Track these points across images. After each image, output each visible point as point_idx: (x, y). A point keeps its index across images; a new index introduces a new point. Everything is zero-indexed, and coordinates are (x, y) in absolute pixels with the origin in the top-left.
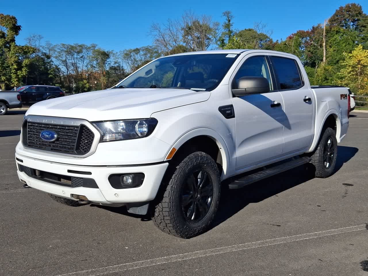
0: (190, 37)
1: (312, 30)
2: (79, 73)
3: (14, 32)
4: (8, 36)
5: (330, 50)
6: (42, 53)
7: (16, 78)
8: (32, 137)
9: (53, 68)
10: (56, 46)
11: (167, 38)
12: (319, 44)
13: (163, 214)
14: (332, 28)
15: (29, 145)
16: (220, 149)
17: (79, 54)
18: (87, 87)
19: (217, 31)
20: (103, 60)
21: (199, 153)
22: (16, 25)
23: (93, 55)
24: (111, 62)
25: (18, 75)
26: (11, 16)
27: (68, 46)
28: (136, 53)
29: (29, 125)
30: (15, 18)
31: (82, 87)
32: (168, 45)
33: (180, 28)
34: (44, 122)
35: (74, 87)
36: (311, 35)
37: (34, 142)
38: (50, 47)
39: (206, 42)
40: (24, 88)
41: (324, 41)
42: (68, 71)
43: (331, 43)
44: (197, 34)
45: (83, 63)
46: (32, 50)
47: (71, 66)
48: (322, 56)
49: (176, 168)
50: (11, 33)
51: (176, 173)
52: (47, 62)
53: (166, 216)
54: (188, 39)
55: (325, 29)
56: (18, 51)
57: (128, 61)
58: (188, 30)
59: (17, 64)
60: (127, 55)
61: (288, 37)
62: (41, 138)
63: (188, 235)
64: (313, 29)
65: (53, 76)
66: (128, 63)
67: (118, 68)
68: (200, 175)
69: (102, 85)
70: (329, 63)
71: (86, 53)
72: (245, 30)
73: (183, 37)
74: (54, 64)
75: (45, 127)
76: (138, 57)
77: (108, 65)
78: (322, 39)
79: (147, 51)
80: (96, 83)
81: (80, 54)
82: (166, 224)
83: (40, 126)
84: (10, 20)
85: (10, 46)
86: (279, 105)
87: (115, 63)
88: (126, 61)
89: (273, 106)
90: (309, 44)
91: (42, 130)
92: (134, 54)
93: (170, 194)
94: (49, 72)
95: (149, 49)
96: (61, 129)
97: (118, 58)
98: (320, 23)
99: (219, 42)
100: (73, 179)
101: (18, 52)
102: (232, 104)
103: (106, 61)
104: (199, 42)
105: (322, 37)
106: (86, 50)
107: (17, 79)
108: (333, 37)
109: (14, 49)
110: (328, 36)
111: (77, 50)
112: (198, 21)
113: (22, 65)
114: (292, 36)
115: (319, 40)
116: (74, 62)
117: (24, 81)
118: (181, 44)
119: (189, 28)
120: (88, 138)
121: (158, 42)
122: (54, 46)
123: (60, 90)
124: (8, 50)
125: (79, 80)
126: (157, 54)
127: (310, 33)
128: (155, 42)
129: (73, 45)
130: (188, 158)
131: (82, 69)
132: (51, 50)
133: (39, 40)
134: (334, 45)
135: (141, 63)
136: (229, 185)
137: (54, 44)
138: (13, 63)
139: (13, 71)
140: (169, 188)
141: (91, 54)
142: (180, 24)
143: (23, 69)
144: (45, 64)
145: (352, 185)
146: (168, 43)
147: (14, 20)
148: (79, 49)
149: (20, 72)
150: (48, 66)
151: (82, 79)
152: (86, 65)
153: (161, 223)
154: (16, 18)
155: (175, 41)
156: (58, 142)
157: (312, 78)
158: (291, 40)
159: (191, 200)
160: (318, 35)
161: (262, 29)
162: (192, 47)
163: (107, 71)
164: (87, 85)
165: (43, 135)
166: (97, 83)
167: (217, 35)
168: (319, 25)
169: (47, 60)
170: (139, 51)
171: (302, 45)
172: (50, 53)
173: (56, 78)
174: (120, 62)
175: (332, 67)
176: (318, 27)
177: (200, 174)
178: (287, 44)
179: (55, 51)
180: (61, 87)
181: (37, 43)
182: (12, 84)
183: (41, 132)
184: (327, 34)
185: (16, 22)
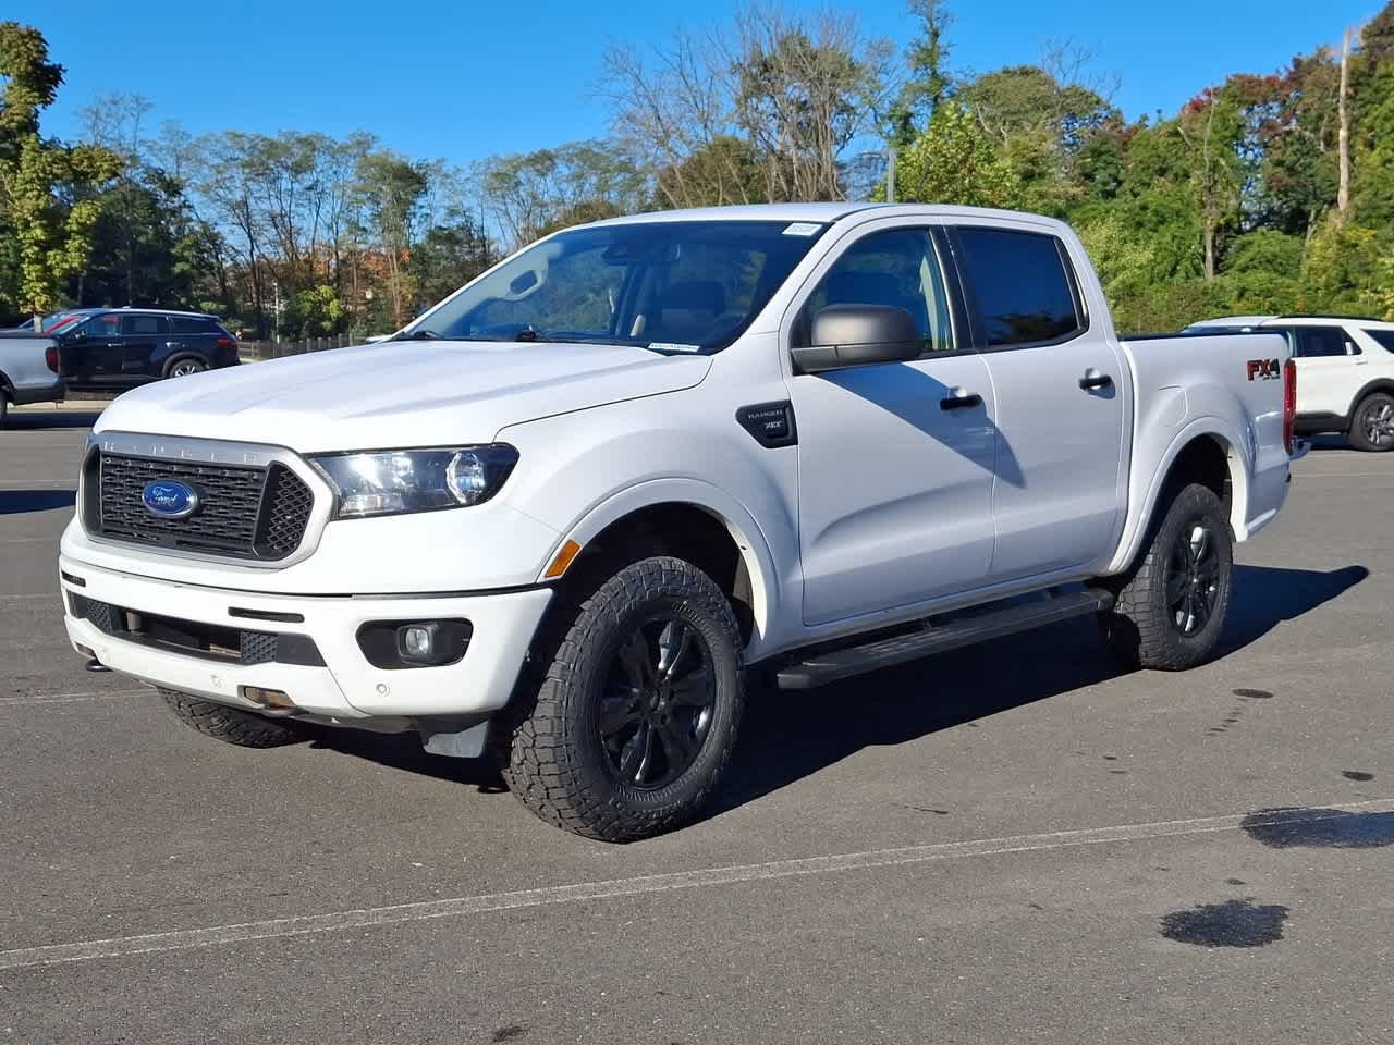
0: (766, 105)
1: (1290, 73)
2: (301, 257)
3: (36, 94)
4: (11, 111)
5: (1370, 161)
6: (148, 169)
7: (39, 280)
8: (115, 503)
9: (192, 231)
10: (206, 140)
11: (670, 107)
12: (1322, 133)
13: (536, 755)
14: (1379, 64)
15: (106, 531)
16: (742, 550)
17: (299, 177)
18: (335, 314)
19: (883, 78)
20: (399, 199)
21: (664, 561)
22: (45, 63)
23: (361, 178)
24: (434, 210)
25: (50, 269)
26: (22, 27)
27: (257, 141)
28: (538, 171)
29: (105, 465)
30: (40, 34)
31: (312, 313)
32: (674, 136)
33: (725, 66)
34: (154, 454)
35: (280, 312)
36: (1288, 96)
37: (122, 519)
38: (179, 145)
39: (836, 124)
40: (71, 319)
41: (1343, 120)
42: (253, 249)
43: (1371, 129)
44: (796, 90)
45: (318, 214)
46: (105, 166)
47: (268, 227)
48: (1335, 185)
49: (582, 606)
50: (21, 97)
51: (580, 623)
52: (167, 210)
53: (547, 762)
54: (760, 109)
55: (1348, 66)
56: (48, 168)
57: (505, 204)
58: (761, 76)
59: (44, 222)
60: (503, 180)
61: (1188, 101)
62: (144, 507)
63: (621, 829)
64: (1296, 67)
65: (193, 266)
66: (507, 214)
67: (461, 235)
68: (666, 636)
69: (397, 306)
70: (1360, 218)
71: (331, 172)
72: (1006, 72)
73: (738, 102)
74: (195, 217)
75: (159, 471)
76: (548, 188)
77: (420, 223)
78: (1336, 110)
79: (585, 163)
80: (369, 295)
81: (306, 176)
82: (547, 789)
83: (142, 469)
84: (18, 46)
85: (19, 148)
86: (973, 401)
87: (452, 213)
88: (496, 205)
89: (952, 404)
90: (1279, 131)
91: (147, 479)
92: (533, 174)
93: (559, 690)
94: (173, 251)
95: (596, 155)
96: (208, 476)
97: (464, 194)
98: (1326, 45)
99: (891, 126)
100: (248, 639)
101: (51, 173)
102: (787, 398)
103: (414, 204)
104: (805, 125)
105: (1335, 101)
106: (328, 158)
107: (45, 284)
108: (1381, 104)
109: (34, 160)
110: (1361, 100)
111: (293, 160)
112: (803, 34)
113: (67, 228)
114: (1204, 98)
115: (1320, 117)
116: (278, 211)
117: (71, 291)
118: (728, 134)
119: (765, 66)
120: (294, 507)
121: (632, 125)
122: (198, 139)
123: (220, 330)
124: (10, 167)
125: (299, 287)
126: (628, 176)
127: (1283, 85)
128: (620, 124)
129: (274, 137)
130: (622, 576)
131: (313, 240)
132: (188, 159)
133: (132, 115)
134: (1386, 139)
135: (558, 211)
136: (779, 675)
137: (196, 134)
138: (30, 218)
139: (29, 251)
140: (554, 671)
141: (350, 175)
142: (726, 51)
143: (71, 244)
144: (156, 213)
145: (1267, 695)
146: (673, 128)
147: (34, 45)
148: (301, 153)
149: (58, 257)
150: (173, 224)
151: (311, 283)
152: (328, 221)
153: (530, 788)
154: (43, 37)
155: (705, 121)
156: (199, 520)
157: (1288, 281)
158: (1202, 116)
159: (633, 716)
160: (1318, 93)
161: (1073, 71)
162: (778, 147)
163: (416, 246)
164: (334, 309)
165: (151, 497)
166: (374, 299)
167: (882, 93)
168: (1321, 53)
169: (166, 201)
170: (554, 164)
171: (1250, 138)
172: (178, 173)
173: (203, 275)
174: (470, 209)
175: (1374, 232)
176: (1314, 62)
177: (665, 631)
178: (1182, 131)
179: (202, 162)
180: (225, 316)
181: (127, 130)
182: (25, 304)
183: (146, 488)
184: (1356, 92)
185: (44, 52)
